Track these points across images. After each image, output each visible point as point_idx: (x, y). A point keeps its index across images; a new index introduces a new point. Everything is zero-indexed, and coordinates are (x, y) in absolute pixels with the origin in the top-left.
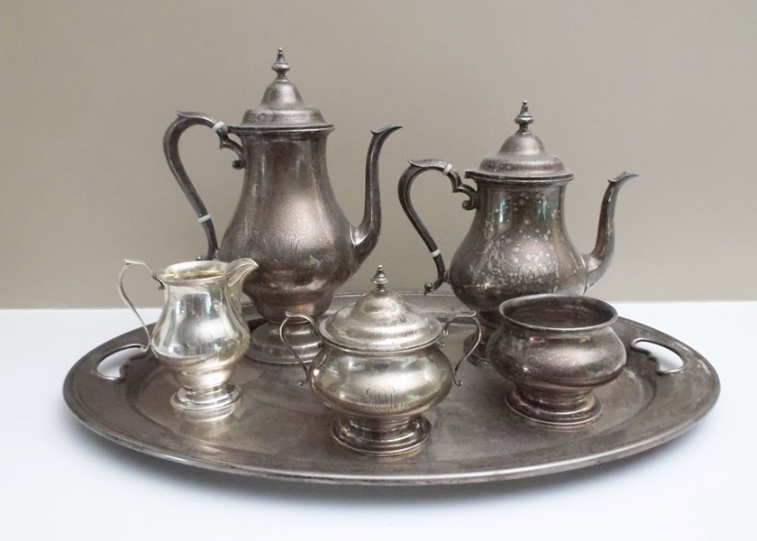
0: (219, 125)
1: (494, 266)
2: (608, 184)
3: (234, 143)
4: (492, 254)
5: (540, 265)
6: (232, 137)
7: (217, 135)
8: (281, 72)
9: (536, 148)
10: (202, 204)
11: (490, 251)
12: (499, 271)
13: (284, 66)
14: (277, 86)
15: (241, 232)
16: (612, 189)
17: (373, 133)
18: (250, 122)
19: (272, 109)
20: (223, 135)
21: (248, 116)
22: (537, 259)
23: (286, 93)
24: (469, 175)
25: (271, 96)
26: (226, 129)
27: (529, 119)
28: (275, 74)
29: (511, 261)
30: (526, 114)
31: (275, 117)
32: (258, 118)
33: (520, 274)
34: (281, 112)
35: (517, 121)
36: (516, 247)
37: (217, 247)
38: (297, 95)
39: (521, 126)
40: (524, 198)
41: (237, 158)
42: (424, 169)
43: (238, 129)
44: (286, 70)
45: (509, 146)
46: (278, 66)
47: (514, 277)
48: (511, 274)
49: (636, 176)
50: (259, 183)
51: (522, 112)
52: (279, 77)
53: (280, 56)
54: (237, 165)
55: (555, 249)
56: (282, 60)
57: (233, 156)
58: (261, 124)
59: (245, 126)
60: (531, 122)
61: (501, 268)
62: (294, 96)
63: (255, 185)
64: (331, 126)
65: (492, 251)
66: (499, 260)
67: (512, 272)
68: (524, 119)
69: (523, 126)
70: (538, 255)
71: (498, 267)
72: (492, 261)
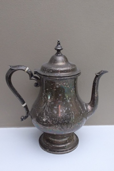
2: (95, 76)
4: (46, 109)
5: (66, 114)
9: (64, 62)
11: (44, 108)
12: (48, 117)
16: (97, 78)
22: (65, 111)
24: (36, 73)
27: (60, 48)
29: (53, 113)
30: (59, 46)
35: (56, 49)
36: (55, 106)
39: (57, 51)
40: (58, 85)
42: (16, 70)
47: (54, 120)
51: (58, 45)
55: (73, 106)
60: (62, 49)
65: (46, 108)
66: (48, 112)
67: (54, 118)
68: (58, 48)
69: (59, 51)
70: (65, 109)
71: (48, 115)
72: (45, 112)
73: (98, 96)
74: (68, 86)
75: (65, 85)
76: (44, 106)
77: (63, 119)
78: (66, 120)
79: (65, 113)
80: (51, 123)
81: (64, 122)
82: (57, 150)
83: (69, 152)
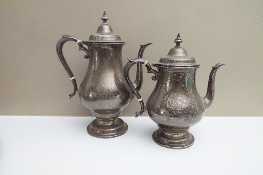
0: (79, 41)
1: (169, 106)
2: (212, 68)
3: (85, 48)
5: (190, 105)
6: (84, 46)
7: (78, 45)
8: (105, 20)
9: (183, 53)
10: (72, 73)
11: (167, 99)
12: (172, 108)
13: (106, 18)
14: (103, 26)
15: (88, 84)
16: (214, 71)
17: (141, 46)
18: (92, 39)
19: (101, 34)
20: (80, 45)
21: (91, 37)
22: (188, 102)
23: (106, 28)
24: (155, 65)
25: (100, 29)
26: (82, 43)
27: (181, 40)
28: (102, 21)
29: (177, 103)
30: (179, 38)
31: (102, 38)
32: (96, 38)
33: (182, 109)
34: (105, 36)
35: (175, 42)
36: (179, 97)
37: (77, 90)
38: (111, 29)
39: (177, 44)
40: (182, 75)
41: (86, 54)
43: (87, 42)
44: (107, 19)
45: (172, 52)
46: (104, 18)
47: (179, 111)
48: (178, 109)
49: (224, 65)
50: (95, 64)
51: (177, 38)
52: (104, 22)
53: (104, 14)
54: (86, 57)
56: (105, 15)
57: (85, 53)
58: (96, 40)
59: (90, 41)
60: (182, 42)
61: (173, 107)
62: (109, 30)
63: (94, 65)
64: (124, 42)
65: (168, 99)
66: (172, 103)
67: (178, 108)
68: (179, 41)
69: (178, 44)
70: (189, 100)
71: (171, 106)
72: (168, 104)
73: (214, 89)
74: (191, 77)
75: (188, 76)
76: (166, 98)
77: (188, 110)
78: (190, 110)
79: (189, 103)
80: (176, 114)
81: (189, 112)
82: (177, 145)
83: (189, 147)
